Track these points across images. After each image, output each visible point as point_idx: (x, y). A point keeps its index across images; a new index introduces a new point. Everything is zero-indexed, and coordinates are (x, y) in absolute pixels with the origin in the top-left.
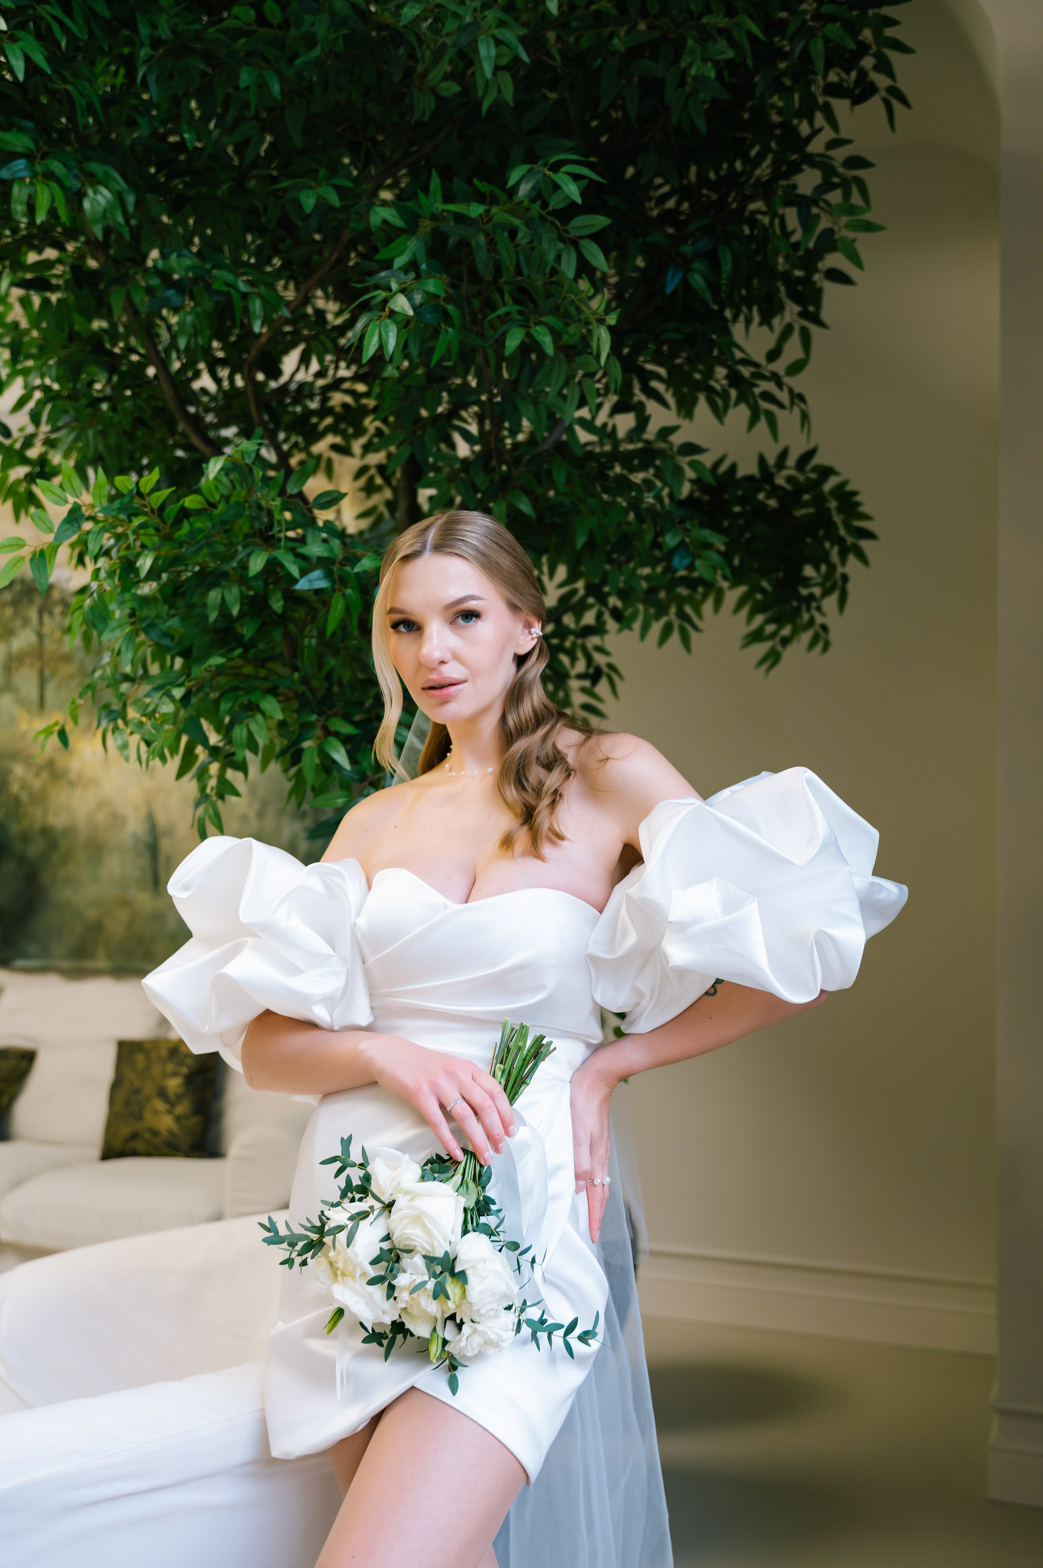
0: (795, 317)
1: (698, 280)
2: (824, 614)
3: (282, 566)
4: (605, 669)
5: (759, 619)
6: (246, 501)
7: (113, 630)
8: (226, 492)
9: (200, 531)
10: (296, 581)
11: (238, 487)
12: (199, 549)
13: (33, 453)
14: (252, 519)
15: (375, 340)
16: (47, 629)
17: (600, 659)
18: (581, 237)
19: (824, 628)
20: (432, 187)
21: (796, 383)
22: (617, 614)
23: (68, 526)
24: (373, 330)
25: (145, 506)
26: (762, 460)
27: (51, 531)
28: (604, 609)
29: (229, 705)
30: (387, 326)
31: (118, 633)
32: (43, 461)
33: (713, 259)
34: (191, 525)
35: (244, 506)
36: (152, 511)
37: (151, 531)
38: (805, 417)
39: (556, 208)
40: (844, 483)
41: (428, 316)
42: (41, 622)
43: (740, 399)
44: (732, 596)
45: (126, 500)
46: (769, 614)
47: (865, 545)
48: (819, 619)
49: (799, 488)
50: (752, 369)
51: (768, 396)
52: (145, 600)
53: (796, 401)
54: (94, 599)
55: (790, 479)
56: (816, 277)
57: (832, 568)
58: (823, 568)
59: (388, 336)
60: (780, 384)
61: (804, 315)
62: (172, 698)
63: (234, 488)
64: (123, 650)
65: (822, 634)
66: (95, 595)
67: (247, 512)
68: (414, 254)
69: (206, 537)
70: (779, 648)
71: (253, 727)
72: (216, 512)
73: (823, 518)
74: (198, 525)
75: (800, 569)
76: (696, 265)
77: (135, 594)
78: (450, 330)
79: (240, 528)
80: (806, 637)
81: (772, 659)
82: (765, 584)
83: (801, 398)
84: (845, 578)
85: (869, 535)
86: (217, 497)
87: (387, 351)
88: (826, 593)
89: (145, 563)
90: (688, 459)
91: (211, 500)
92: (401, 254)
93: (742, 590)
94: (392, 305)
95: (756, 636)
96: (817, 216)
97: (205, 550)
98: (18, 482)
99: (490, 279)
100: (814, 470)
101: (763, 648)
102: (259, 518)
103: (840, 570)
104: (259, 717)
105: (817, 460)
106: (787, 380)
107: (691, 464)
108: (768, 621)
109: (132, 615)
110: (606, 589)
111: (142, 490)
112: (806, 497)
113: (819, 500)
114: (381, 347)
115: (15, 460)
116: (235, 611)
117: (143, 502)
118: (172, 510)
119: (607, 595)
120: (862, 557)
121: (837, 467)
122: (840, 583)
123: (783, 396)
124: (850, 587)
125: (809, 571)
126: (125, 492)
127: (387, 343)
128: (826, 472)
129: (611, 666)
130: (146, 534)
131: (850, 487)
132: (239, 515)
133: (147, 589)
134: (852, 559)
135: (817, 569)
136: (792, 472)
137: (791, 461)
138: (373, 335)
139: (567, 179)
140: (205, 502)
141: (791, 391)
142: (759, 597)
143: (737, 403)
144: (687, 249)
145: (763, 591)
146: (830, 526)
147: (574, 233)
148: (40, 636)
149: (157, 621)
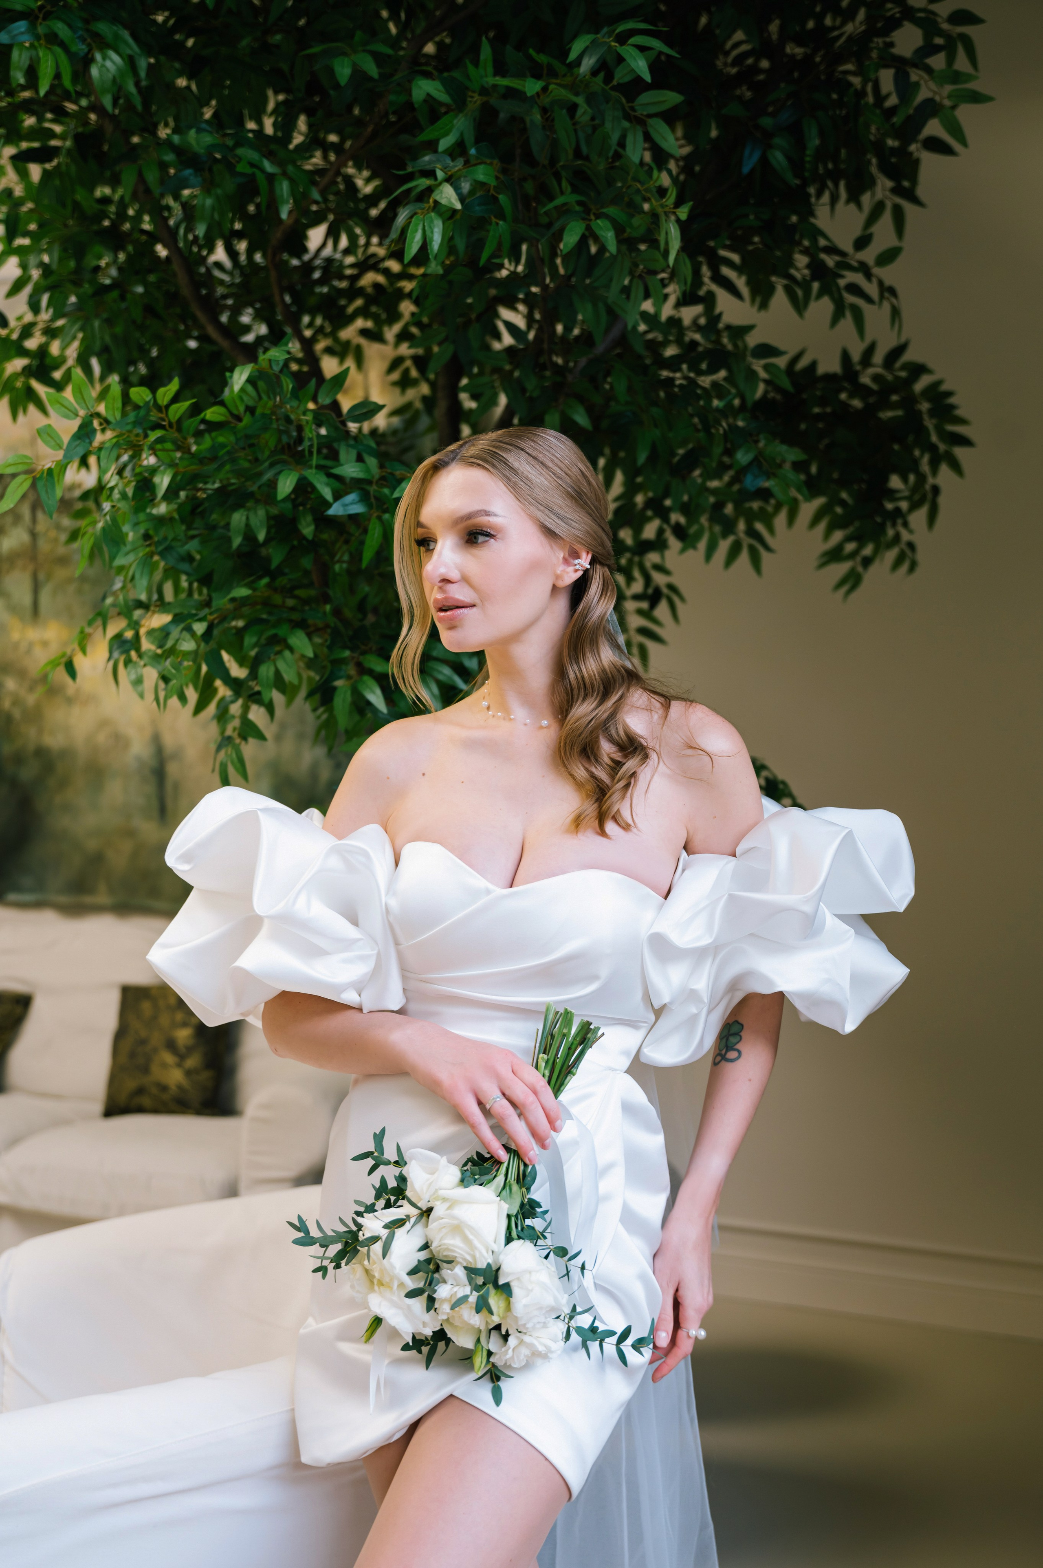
0: (888, 193)
1: (778, 158)
2: (911, 532)
3: (314, 488)
4: (665, 590)
5: (838, 536)
6: (273, 413)
7: (127, 554)
8: (251, 403)
9: (223, 446)
10: (329, 505)
11: (265, 397)
12: (222, 466)
13: (32, 344)
14: (280, 432)
15: (418, 236)
16: (41, 527)
17: (659, 579)
18: (650, 116)
19: (911, 546)
20: (482, 57)
21: (888, 274)
22: (680, 532)
23: (78, 442)
24: (417, 225)
25: (163, 420)
26: (846, 357)
27: (61, 448)
28: (665, 526)
29: (254, 640)
30: (432, 221)
31: (131, 557)
32: (43, 351)
33: (796, 132)
34: (213, 439)
35: (271, 419)
36: (171, 425)
37: (169, 446)
38: (895, 313)
39: (621, 81)
40: (939, 383)
41: (477, 208)
42: (34, 520)
43: (824, 291)
44: (808, 508)
45: (142, 413)
46: (850, 530)
47: (959, 452)
48: (905, 536)
49: (885, 388)
50: (837, 258)
51: (854, 289)
52: (161, 520)
53: (886, 294)
54: (106, 522)
55: (876, 378)
56: (913, 147)
57: (921, 478)
58: (912, 478)
59: (432, 232)
60: (868, 275)
61: (898, 191)
62: (193, 634)
63: (260, 398)
64: (137, 576)
65: (908, 552)
66: (108, 517)
67: (275, 426)
68: (462, 134)
69: (228, 452)
70: (860, 569)
71: (281, 665)
72: (241, 425)
73: (913, 421)
74: (221, 439)
75: (886, 480)
76: (777, 141)
77: (150, 514)
78: (501, 223)
79: (267, 443)
80: (891, 555)
81: (852, 581)
82: (844, 495)
83: (892, 291)
84: (936, 490)
85: (965, 441)
86: (242, 409)
87: (432, 250)
88: (915, 506)
89: (163, 481)
90: (763, 362)
91: (235, 412)
92: (446, 134)
93: (819, 501)
94: (436, 196)
95: (834, 555)
96: (917, 85)
97: (228, 467)
98: (15, 376)
99: (546, 162)
100: (904, 367)
101: (841, 569)
102: (287, 432)
103: (931, 480)
104: (287, 653)
105: (908, 356)
106: (876, 271)
107: (766, 367)
108: (848, 539)
109: (147, 537)
110: (668, 502)
111: (160, 402)
112: (894, 398)
113: (909, 401)
114: (424, 247)
115: (13, 352)
116: (261, 536)
117: (161, 415)
118: (192, 424)
119: (669, 510)
120: (956, 466)
121: (930, 365)
122: (930, 496)
123: (872, 289)
124: (942, 500)
125: (895, 482)
126: (141, 404)
127: (432, 240)
128: (918, 370)
129: (671, 587)
130: (163, 450)
131: (944, 387)
132: (265, 429)
133: (162, 509)
134: (944, 469)
135: (905, 480)
136: (879, 370)
137: (878, 358)
138: (416, 231)
139: (635, 52)
140: (227, 414)
141: (881, 283)
142: (839, 510)
143: (819, 296)
144: (766, 122)
145: (843, 503)
146: (921, 431)
147: (641, 111)
148: (34, 535)
149: (174, 544)
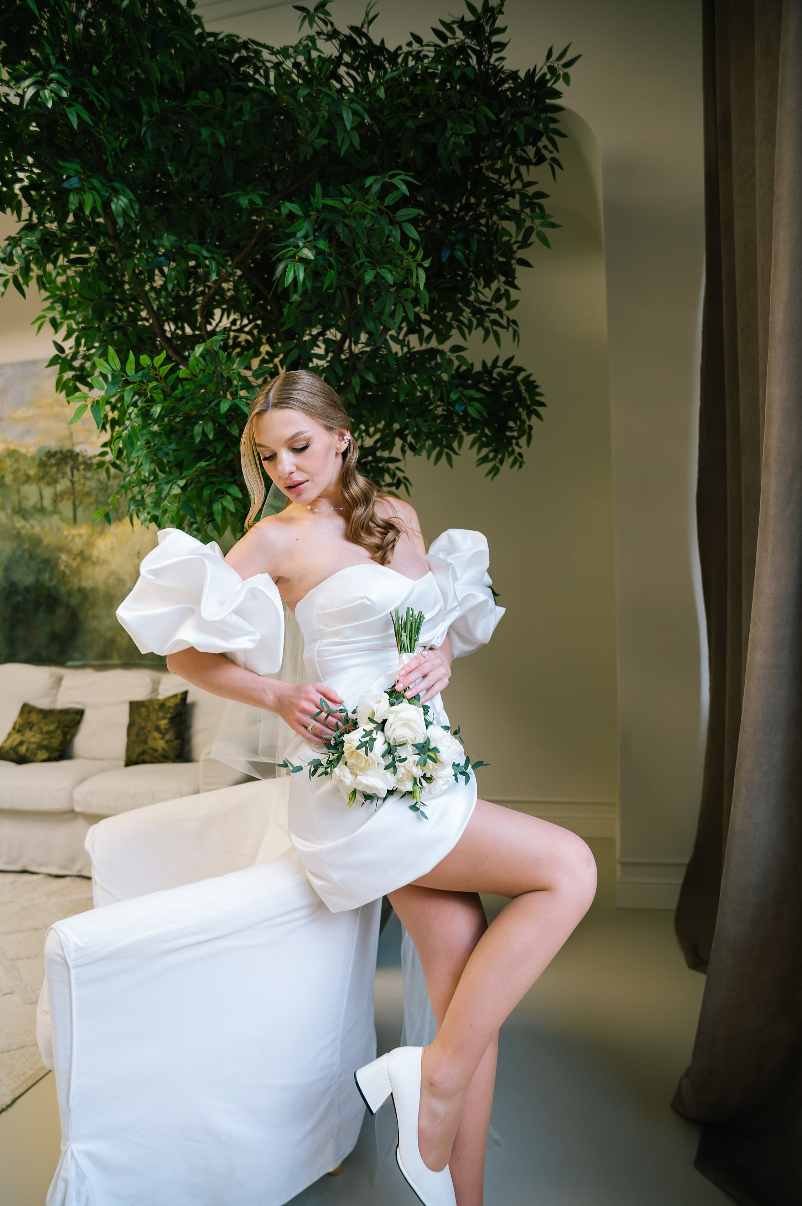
0: (502, 284)
1: (459, 254)
2: (520, 447)
3: (240, 408)
4: (403, 480)
5: (485, 451)
6: (214, 373)
7: (138, 451)
8: (202, 368)
9: (188, 391)
11: (209, 364)
12: (187, 402)
13: (76, 364)
14: (218, 383)
15: (292, 274)
16: (76, 478)
17: (399, 474)
18: (403, 222)
19: (520, 455)
20: (317, 192)
21: (511, 314)
22: (412, 448)
23: (112, 386)
24: (291, 268)
25: (157, 375)
26: (484, 364)
27: (103, 389)
28: (405, 444)
29: (209, 492)
30: (298, 266)
31: (140, 453)
32: (82, 368)
33: (466, 243)
34: (183, 387)
35: (213, 376)
36: (161, 378)
37: (159, 391)
38: (515, 333)
39: (388, 204)
40: (530, 375)
41: (321, 261)
42: (73, 475)
43: (480, 324)
44: (468, 439)
45: (146, 371)
46: (491, 448)
47: (540, 409)
48: (517, 450)
49: (504, 379)
50: (487, 307)
51: (495, 322)
52: (155, 434)
53: (511, 324)
54: (129, 431)
55: (500, 374)
56: (513, 262)
57: (523, 422)
58: (518, 422)
59: (299, 272)
60: (501, 315)
61: (506, 283)
62: (179, 485)
63: (207, 365)
64: (144, 463)
65: (519, 458)
66: (129, 427)
67: (215, 380)
68: (307, 231)
69: (191, 394)
70: (498, 465)
71: (225, 503)
72: (197, 379)
73: (517, 396)
74: (187, 387)
75: (507, 423)
76: (457, 246)
77: (149, 430)
78: (332, 271)
79: (211, 390)
80: (509, 461)
81: (495, 471)
82: (487, 431)
83: (515, 322)
84: (530, 427)
85: (542, 404)
86: (198, 371)
87: (299, 280)
88: (520, 436)
89: (157, 410)
90: (456, 354)
91: (195, 373)
92: (300, 230)
93: (473, 436)
94: (300, 254)
95: (485, 460)
96: (524, 220)
97: (190, 403)
98: (69, 380)
99: (351, 246)
100: (512, 369)
101: (489, 465)
102: (221, 383)
103: (528, 423)
104: (228, 497)
105: (513, 364)
106: (506, 313)
107: (458, 358)
108: (491, 452)
109: (148, 443)
110: (407, 432)
111: (155, 365)
112: (508, 384)
113: (515, 385)
114: (295, 279)
115: (67, 367)
116: (211, 436)
117: (156, 372)
118: (172, 378)
119: (407, 435)
120: (539, 416)
121: (525, 367)
122: (527, 430)
123: (504, 322)
124: (533, 432)
125: (511, 424)
126: (145, 366)
127: (299, 275)
128: (519, 370)
129: (405, 478)
130: (156, 393)
131: (531, 379)
132: (210, 381)
133: (155, 428)
134: (533, 417)
135: (516, 423)
136: (500, 370)
137: (500, 363)
138: (291, 271)
139: (400, 182)
140: (190, 374)
141: (508, 318)
142: (484, 439)
143: (477, 327)
144: (452, 238)
145: (486, 436)
146: (522, 400)
147: (398, 219)
148: (72, 482)
149: (162, 447)
